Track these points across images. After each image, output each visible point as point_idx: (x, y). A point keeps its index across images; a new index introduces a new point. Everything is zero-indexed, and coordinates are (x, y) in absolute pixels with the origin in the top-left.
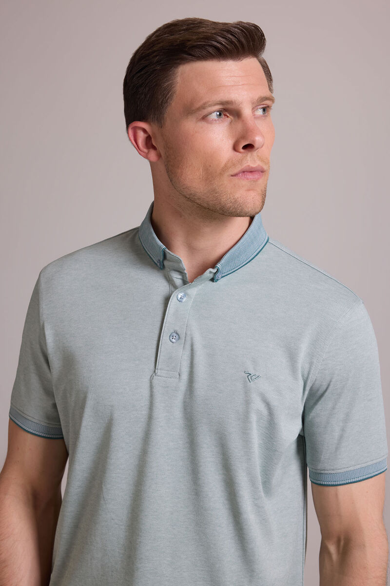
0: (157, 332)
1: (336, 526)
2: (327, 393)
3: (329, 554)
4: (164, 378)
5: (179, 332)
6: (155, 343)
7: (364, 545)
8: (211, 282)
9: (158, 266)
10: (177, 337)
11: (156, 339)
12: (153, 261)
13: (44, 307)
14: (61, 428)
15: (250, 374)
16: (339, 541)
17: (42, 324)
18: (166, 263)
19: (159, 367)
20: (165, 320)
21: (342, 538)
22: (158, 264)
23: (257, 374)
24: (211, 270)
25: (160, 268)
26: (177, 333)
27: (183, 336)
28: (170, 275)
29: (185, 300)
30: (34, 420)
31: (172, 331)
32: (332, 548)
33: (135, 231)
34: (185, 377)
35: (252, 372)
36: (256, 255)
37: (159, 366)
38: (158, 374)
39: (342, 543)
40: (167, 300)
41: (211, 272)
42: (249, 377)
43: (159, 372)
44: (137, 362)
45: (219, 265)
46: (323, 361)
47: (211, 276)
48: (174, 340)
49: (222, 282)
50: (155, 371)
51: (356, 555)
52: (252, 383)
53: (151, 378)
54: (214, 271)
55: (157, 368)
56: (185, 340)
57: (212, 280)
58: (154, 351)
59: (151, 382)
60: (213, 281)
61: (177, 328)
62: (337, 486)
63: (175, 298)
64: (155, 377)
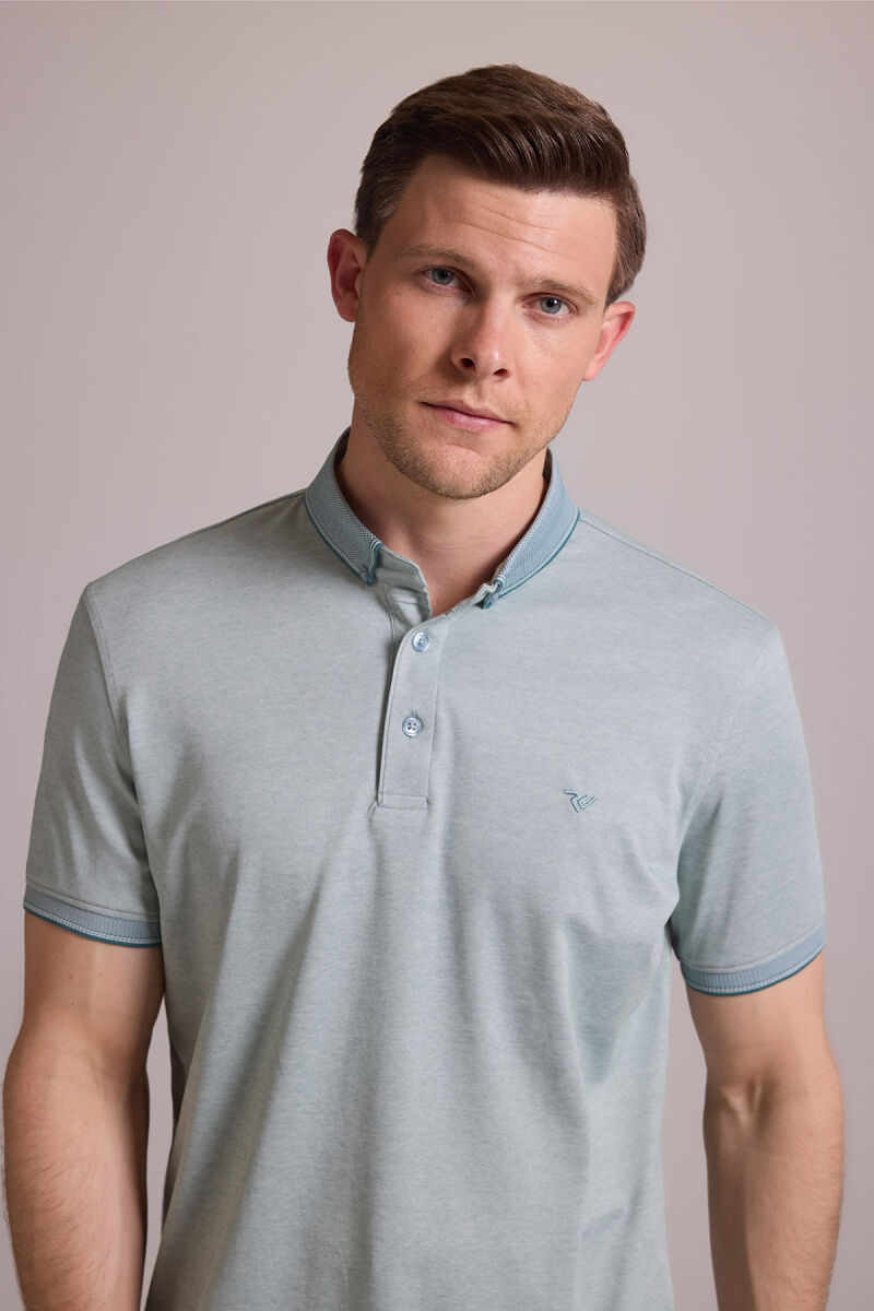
0: (377, 717)
1: (748, 1062)
3: (732, 1112)
4: (396, 811)
5: (422, 714)
6: (374, 738)
8: (477, 609)
9: (361, 579)
10: (418, 724)
11: (376, 730)
12: (349, 567)
15: (576, 795)
16: (751, 1088)
18: (381, 574)
19: (385, 789)
20: (392, 692)
21: (759, 1081)
22: (363, 575)
23: (590, 794)
24: (486, 586)
25: (368, 583)
26: (417, 717)
27: (430, 723)
28: (392, 598)
29: (428, 647)
30: (112, 913)
31: (407, 713)
33: (297, 499)
34: (440, 805)
35: (578, 790)
36: (561, 549)
37: (385, 785)
38: (385, 802)
39: (758, 1091)
40: (392, 649)
41: (486, 593)
42: (574, 801)
43: (385, 799)
44: (338, 779)
45: (501, 578)
46: (720, 756)
47: (482, 598)
48: (411, 731)
50: (376, 798)
52: (581, 813)
53: (372, 811)
54: (493, 588)
55: (380, 790)
56: (436, 730)
57: (483, 605)
58: (374, 755)
59: (370, 821)
60: (482, 608)
61: (416, 707)
62: (757, 990)
63: (409, 645)
64: (378, 810)
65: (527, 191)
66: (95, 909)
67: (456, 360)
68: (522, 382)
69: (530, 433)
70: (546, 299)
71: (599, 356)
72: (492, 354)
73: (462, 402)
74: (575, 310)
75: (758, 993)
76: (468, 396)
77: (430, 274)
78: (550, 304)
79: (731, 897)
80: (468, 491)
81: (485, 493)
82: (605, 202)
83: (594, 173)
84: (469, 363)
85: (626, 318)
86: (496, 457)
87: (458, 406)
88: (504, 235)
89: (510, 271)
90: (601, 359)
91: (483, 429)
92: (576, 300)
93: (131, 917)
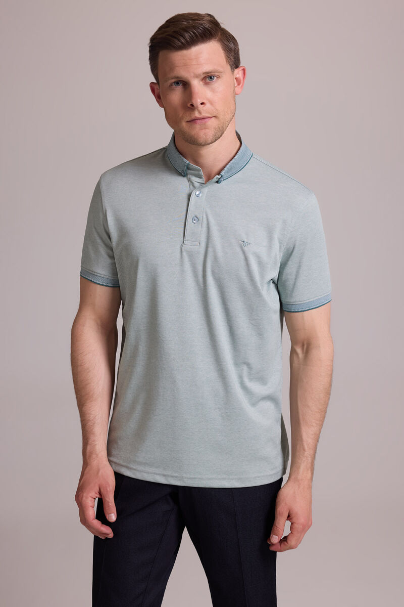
0: (184, 217)
1: (301, 336)
2: (294, 253)
3: (297, 354)
4: (189, 246)
5: (198, 216)
6: (183, 223)
7: (319, 347)
8: (217, 184)
10: (197, 219)
11: (184, 221)
12: (178, 171)
13: (106, 201)
14: (118, 280)
15: (245, 242)
16: (303, 345)
17: (104, 211)
18: (188, 172)
19: (186, 240)
20: (189, 209)
21: (305, 343)
22: (183, 174)
23: (249, 242)
24: (217, 176)
25: (184, 176)
27: (201, 219)
28: (191, 179)
29: (201, 195)
30: (102, 276)
31: (194, 216)
32: (299, 350)
33: (164, 150)
34: (203, 245)
35: (246, 240)
36: (245, 166)
37: (186, 238)
39: (305, 347)
40: (189, 196)
41: (217, 178)
42: (244, 244)
43: (186, 242)
44: (172, 236)
45: (222, 173)
47: (217, 180)
48: (195, 222)
49: (223, 183)
50: (184, 242)
51: (314, 353)
52: (246, 247)
53: (182, 246)
54: (219, 177)
56: (202, 221)
57: (217, 182)
58: (183, 229)
59: (181, 249)
61: (197, 214)
62: (304, 311)
63: (194, 194)
64: (184, 246)
65: (188, 49)
66: (97, 274)
67: (189, 105)
68: (211, 104)
69: (221, 117)
70: (209, 78)
71: (240, 86)
72: (197, 101)
73: (196, 117)
74: (218, 77)
75: (305, 312)
76: (197, 114)
77: (173, 84)
78: (211, 78)
79: (296, 279)
80: (210, 141)
81: (216, 140)
82: (214, 42)
83: (204, 36)
84: (192, 105)
85: (244, 70)
86: (215, 128)
87: (195, 118)
88: (186, 65)
89: (192, 75)
90: (242, 86)
91: (206, 122)
92: (217, 74)
93: (107, 277)
